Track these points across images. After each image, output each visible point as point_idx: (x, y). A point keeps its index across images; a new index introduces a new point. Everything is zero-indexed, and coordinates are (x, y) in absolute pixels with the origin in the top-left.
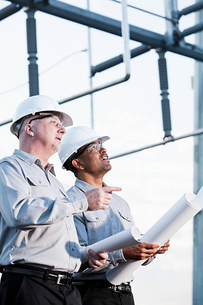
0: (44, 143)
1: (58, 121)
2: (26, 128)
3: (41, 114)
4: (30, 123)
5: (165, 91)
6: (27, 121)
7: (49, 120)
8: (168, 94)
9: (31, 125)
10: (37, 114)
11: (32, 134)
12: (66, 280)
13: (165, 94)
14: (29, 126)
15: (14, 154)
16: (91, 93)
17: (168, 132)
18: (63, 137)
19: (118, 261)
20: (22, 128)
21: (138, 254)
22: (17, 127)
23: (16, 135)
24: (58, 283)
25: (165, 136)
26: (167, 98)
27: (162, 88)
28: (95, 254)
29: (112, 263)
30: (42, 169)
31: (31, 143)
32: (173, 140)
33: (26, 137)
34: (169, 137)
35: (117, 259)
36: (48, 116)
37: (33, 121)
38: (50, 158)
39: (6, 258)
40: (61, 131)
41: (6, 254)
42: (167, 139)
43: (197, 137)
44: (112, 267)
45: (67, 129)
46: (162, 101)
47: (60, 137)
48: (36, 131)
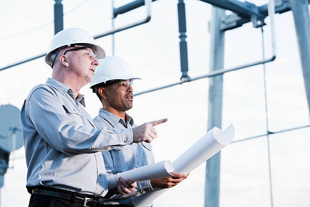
0: (78, 74)
1: (92, 54)
2: (61, 58)
3: (76, 46)
4: (65, 54)
5: (183, 33)
6: (62, 52)
7: (83, 52)
8: (186, 37)
9: (66, 56)
10: (72, 45)
11: (67, 64)
12: (93, 203)
13: (183, 37)
14: (64, 57)
15: (47, 82)
16: (112, 33)
17: (185, 73)
18: (96, 68)
19: (145, 190)
20: (57, 58)
21: (165, 183)
22: (52, 57)
23: (50, 65)
24: (85, 205)
25: (182, 77)
26: (185, 40)
27: (180, 31)
28: (125, 182)
29: (139, 191)
30: (73, 98)
31: (65, 72)
32: (189, 81)
33: (60, 67)
34: (185, 77)
35: (145, 187)
36: (83, 48)
37: (68, 52)
38: (82, 88)
39: (35, 178)
40: (95, 63)
41: (36, 175)
42: (184, 79)
43: (211, 79)
44: (139, 194)
45: (100, 61)
46: (180, 43)
47: (93, 69)
48: (71, 62)
